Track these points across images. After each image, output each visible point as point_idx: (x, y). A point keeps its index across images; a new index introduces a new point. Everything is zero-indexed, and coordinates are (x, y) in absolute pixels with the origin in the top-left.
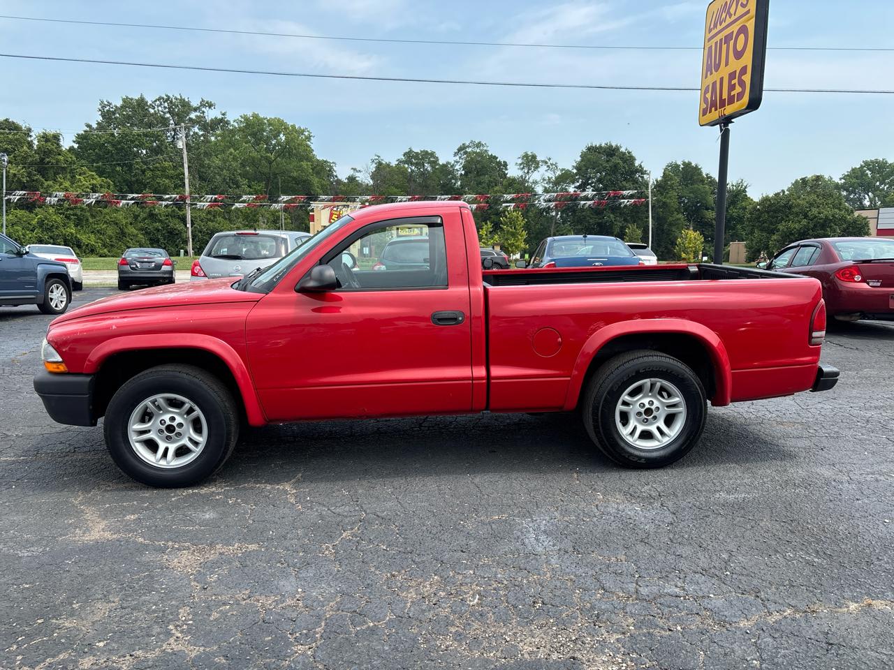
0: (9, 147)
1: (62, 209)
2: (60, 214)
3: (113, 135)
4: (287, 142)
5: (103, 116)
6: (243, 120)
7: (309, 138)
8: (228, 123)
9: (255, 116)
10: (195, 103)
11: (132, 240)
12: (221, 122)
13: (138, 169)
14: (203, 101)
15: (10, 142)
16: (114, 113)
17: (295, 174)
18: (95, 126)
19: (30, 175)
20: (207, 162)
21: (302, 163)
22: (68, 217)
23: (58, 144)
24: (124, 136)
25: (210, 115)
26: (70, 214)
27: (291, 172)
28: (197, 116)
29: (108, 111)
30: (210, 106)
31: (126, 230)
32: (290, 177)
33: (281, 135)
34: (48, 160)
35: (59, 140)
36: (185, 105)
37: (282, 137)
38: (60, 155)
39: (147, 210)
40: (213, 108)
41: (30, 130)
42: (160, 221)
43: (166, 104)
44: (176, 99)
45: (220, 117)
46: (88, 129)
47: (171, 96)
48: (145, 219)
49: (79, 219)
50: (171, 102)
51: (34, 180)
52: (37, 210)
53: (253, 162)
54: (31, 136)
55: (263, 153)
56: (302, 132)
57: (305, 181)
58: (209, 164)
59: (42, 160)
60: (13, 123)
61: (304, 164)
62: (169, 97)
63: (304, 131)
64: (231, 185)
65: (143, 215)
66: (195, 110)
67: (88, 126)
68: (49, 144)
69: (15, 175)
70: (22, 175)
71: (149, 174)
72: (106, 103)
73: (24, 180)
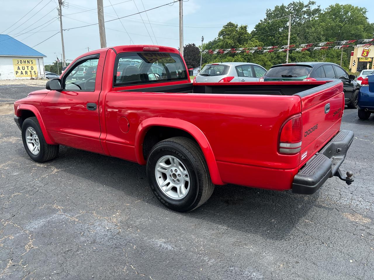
0: (229, 33)
1: (243, 56)
2: (243, 58)
3: (269, 23)
4: (352, 16)
5: (267, 16)
6: (330, 8)
7: (365, 12)
8: (320, 11)
9: (337, 5)
10: (305, 3)
11: (268, 67)
12: (317, 11)
13: (276, 37)
14: (310, 1)
15: (230, 31)
16: (271, 14)
17: (353, 32)
18: (263, 21)
19: (235, 43)
20: (307, 30)
21: (358, 26)
22: (245, 59)
23: (246, 30)
24: (273, 23)
25: (313, 8)
26: (246, 58)
27: (351, 31)
28: (307, 9)
29: (269, 13)
30: (313, 3)
31: (266, 63)
32: (351, 34)
33: (349, 13)
34: (241, 37)
35: (246, 28)
36: (301, 5)
37: (349, 14)
38: (246, 34)
39: (277, 54)
40: (314, 4)
41: (237, 25)
42: (281, 59)
43: (293, 6)
44: (297, 3)
45: (317, 8)
46: (261, 22)
47: (295, 2)
48: (275, 58)
49: (249, 59)
50: (295, 5)
51: (236, 45)
52: (235, 56)
53: (332, 28)
54: (237, 28)
55: (338, 23)
56: (361, 10)
57: (359, 35)
58: (308, 31)
59: (239, 37)
60: (232, 23)
61: (359, 27)
62: (294, 2)
63: (363, 9)
64: (317, 40)
65: (275, 57)
66: (306, 6)
67: (261, 21)
68: (243, 30)
69: (230, 43)
70: (232, 43)
71: (281, 38)
72: (269, 10)
73: (233, 45)
